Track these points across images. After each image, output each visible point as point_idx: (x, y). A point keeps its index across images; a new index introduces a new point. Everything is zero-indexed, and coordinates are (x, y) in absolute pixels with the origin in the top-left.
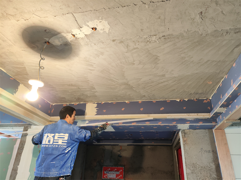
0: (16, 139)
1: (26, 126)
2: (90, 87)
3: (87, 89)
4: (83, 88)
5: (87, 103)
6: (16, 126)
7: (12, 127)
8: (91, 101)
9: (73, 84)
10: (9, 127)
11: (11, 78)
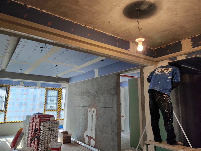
0: (137, 78)
1: (141, 68)
2: (180, 27)
3: (178, 30)
4: (174, 30)
5: (182, 41)
6: (135, 69)
7: (133, 71)
8: (185, 38)
9: (165, 30)
10: (132, 71)
11: (124, 41)
